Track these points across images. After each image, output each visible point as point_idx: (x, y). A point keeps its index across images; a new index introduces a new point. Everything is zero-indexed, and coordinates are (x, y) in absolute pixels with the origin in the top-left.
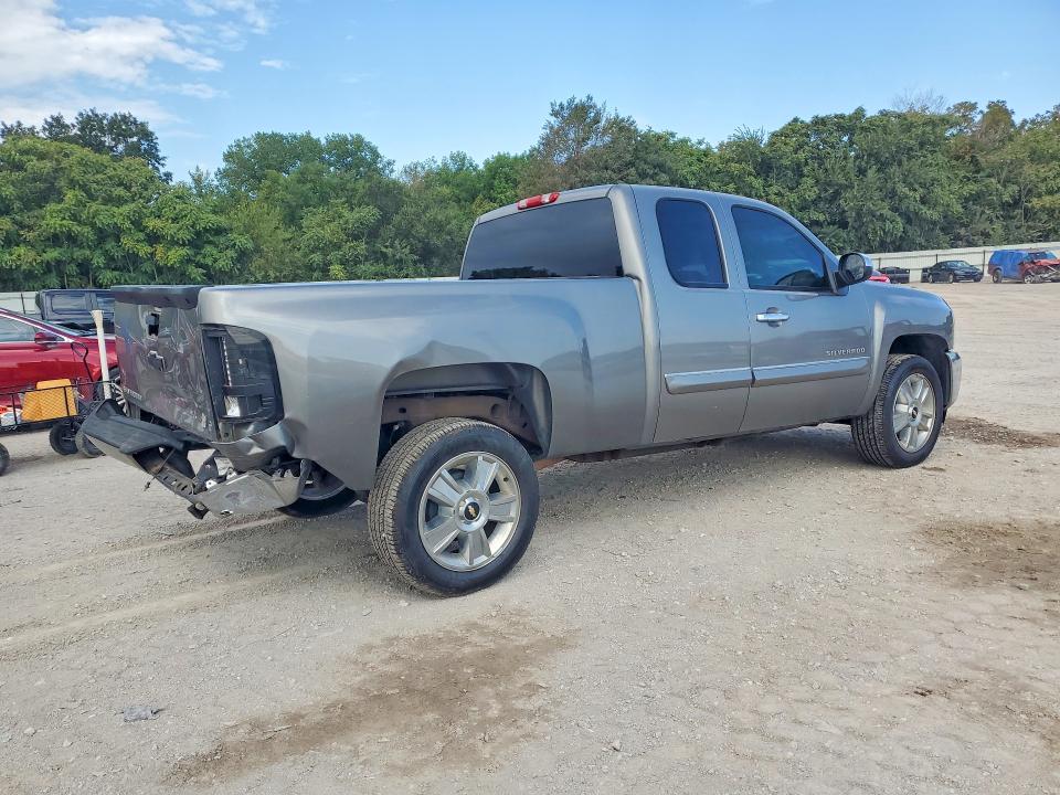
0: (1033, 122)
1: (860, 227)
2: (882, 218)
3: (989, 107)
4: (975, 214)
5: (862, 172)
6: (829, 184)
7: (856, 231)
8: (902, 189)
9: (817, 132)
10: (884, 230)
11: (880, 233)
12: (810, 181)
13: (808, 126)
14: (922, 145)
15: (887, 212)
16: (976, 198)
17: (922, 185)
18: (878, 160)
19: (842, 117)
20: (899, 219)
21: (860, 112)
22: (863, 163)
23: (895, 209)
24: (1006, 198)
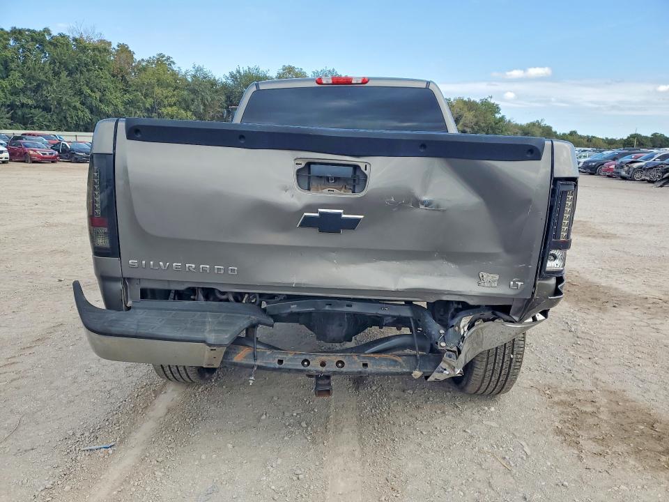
0: (148, 61)
1: (60, 112)
2: (75, 108)
3: (118, 46)
4: (131, 113)
5: (56, 74)
6: (33, 78)
7: (57, 114)
8: (87, 91)
9: (16, 40)
10: (77, 116)
11: (75, 118)
12: (17, 74)
13: (8, 33)
14: (94, 62)
15: (78, 104)
16: (131, 103)
17: (99, 90)
18: (67, 69)
19: (34, 32)
20: (87, 110)
21: (47, 31)
22: (56, 68)
23: (83, 103)
24: (148, 106)
